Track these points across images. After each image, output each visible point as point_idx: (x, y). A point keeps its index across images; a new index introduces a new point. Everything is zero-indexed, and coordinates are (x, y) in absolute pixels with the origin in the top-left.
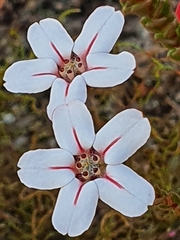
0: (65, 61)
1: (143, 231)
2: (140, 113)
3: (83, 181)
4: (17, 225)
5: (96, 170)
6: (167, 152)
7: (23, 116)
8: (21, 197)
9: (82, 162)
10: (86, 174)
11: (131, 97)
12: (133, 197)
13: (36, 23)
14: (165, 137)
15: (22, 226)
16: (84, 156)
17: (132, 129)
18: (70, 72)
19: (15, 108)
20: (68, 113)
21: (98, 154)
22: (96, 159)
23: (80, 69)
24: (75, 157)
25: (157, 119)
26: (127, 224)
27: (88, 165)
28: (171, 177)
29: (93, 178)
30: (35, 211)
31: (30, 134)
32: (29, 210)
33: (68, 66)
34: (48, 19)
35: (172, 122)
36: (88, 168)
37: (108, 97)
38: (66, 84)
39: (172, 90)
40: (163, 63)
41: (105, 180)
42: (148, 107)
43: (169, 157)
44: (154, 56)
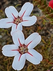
0: (16, 19)
1: (40, 70)
2: (38, 34)
3: (21, 54)
4: (3, 68)
5: (25, 51)
6: (47, 46)
7: (5, 36)
8: (4, 60)
9: (21, 48)
10: (22, 52)
11: (37, 30)
12: (36, 59)
13: (7, 8)
14: (46, 42)
15: (5, 69)
16: (22, 47)
17: (36, 38)
18: (17, 22)
19: (2, 34)
20: (17, 34)
21: (26, 46)
22: (25, 47)
23: (20, 21)
24: (19, 47)
25: (44, 37)
26: (35, 68)
27: (23, 49)
28: (48, 54)
29: (24, 53)
30: (8, 64)
31: (7, 41)
32: (6, 64)
33: (17, 20)
34: (11, 6)
35: (49, 38)
36: (23, 50)
37: (30, 30)
38: (16, 25)
39: (49, 28)
40: (46, 20)
41: (28, 54)
42: (42, 33)
43: (48, 48)
44: (43, 18)
